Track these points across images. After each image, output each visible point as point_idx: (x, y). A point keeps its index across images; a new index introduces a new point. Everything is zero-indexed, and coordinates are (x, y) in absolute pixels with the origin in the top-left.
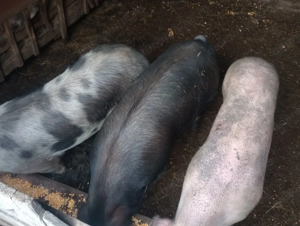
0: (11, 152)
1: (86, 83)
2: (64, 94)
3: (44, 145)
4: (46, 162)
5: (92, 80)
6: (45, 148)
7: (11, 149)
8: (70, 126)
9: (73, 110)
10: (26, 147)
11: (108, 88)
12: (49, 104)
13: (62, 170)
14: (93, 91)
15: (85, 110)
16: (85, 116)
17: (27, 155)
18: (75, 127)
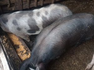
0: (15, 26)
1: (46, 13)
2: (38, 14)
3: (25, 29)
4: (24, 34)
5: (49, 13)
6: (25, 30)
7: (15, 25)
8: (36, 26)
9: (39, 21)
10: (20, 26)
11: (53, 18)
12: (33, 15)
13: (29, 41)
14: (48, 17)
15: (43, 22)
16: (42, 25)
17: (19, 29)
18: (37, 27)
